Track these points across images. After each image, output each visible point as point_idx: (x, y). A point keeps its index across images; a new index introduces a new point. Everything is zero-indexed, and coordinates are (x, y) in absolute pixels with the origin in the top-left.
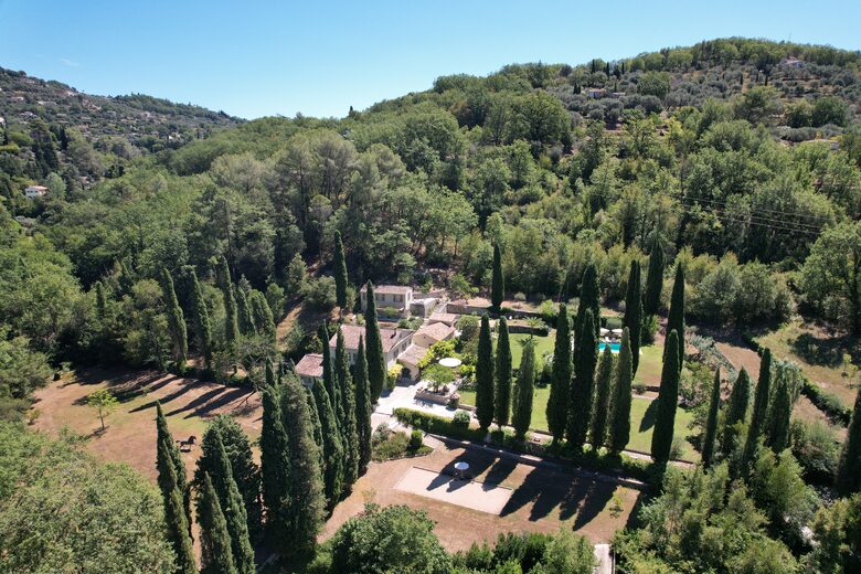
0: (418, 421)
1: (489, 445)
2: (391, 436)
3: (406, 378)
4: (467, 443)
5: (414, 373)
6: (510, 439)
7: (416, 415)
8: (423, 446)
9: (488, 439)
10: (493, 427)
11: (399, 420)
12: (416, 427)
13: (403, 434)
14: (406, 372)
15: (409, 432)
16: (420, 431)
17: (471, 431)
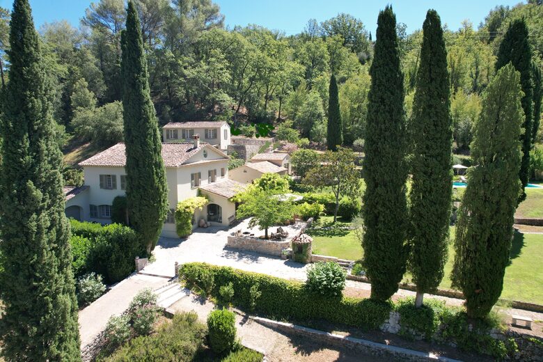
0: (228, 289)
1: (398, 339)
2: (159, 324)
3: (212, 219)
4: (340, 335)
5: (227, 212)
6: (452, 322)
7: (223, 277)
8: (237, 349)
9: (392, 324)
10: (403, 296)
11: (188, 288)
12: (222, 302)
13: (190, 320)
14: (213, 210)
15: (205, 312)
16: (231, 310)
17: (349, 307)
